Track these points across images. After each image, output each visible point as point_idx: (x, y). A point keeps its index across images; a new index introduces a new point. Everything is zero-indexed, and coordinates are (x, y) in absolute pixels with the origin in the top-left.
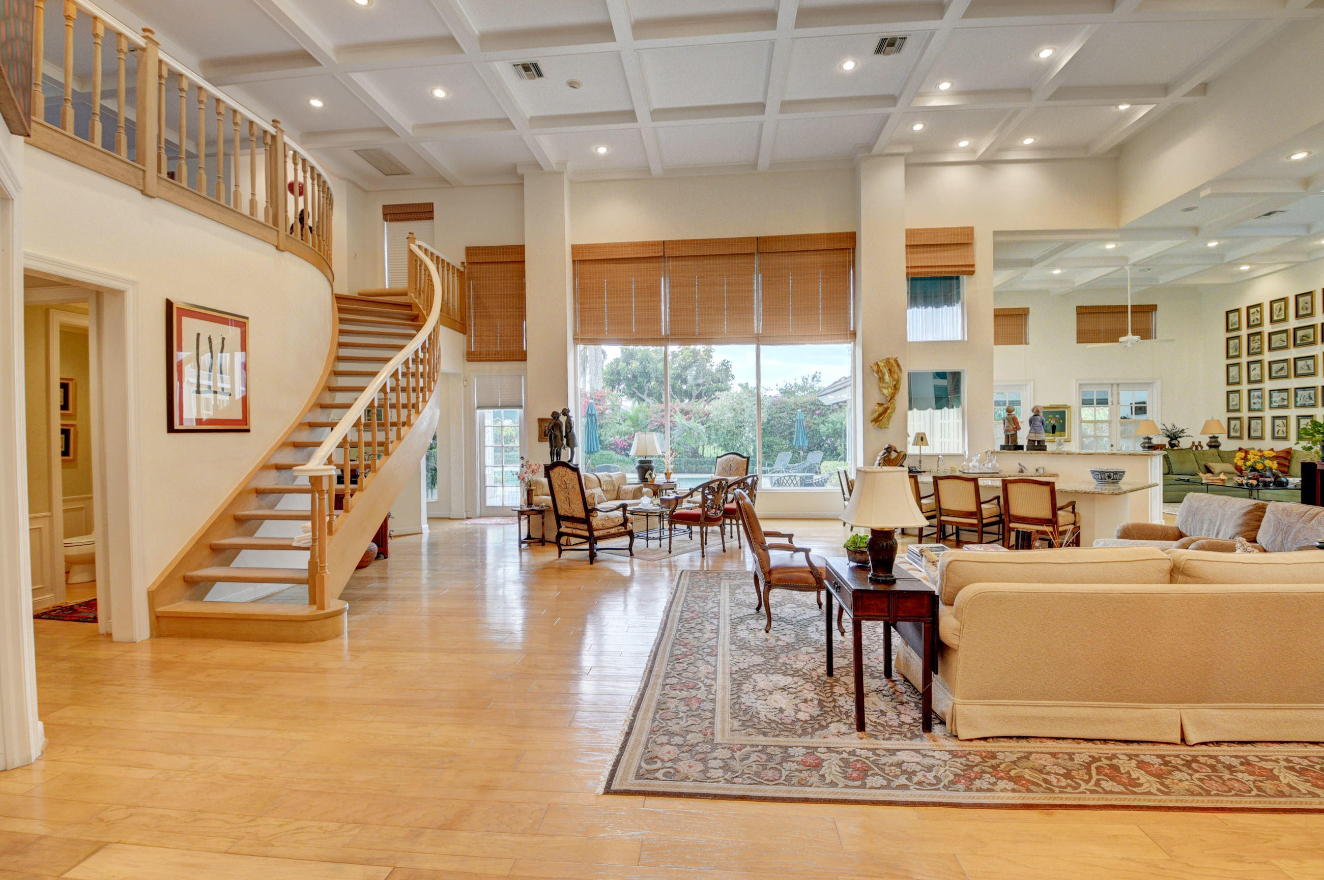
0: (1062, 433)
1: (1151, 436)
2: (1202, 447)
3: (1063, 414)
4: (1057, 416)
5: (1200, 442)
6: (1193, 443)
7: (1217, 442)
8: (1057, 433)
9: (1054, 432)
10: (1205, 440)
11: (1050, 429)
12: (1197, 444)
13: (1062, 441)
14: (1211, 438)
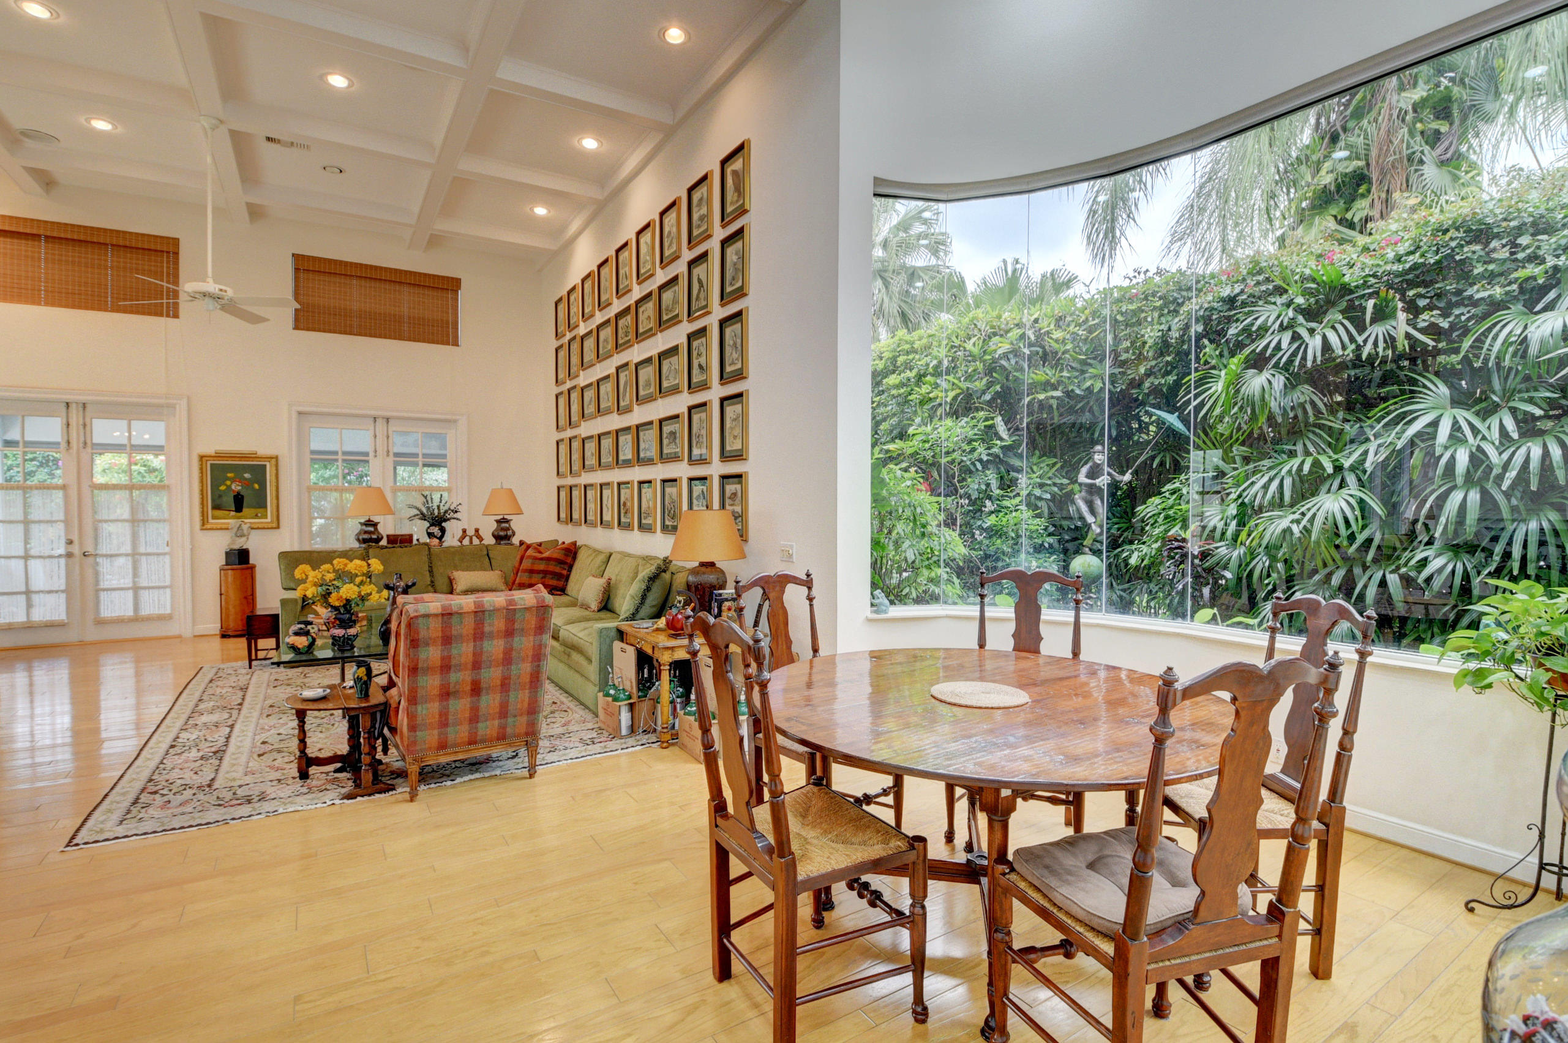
0: (260, 511)
1: (375, 519)
2: (481, 539)
3: (259, 472)
4: (247, 475)
5: (477, 531)
6: (464, 531)
7: (508, 529)
8: (245, 511)
9: (239, 508)
10: (488, 528)
11: (229, 500)
12: (471, 532)
13: (245, 527)
14: (498, 522)
